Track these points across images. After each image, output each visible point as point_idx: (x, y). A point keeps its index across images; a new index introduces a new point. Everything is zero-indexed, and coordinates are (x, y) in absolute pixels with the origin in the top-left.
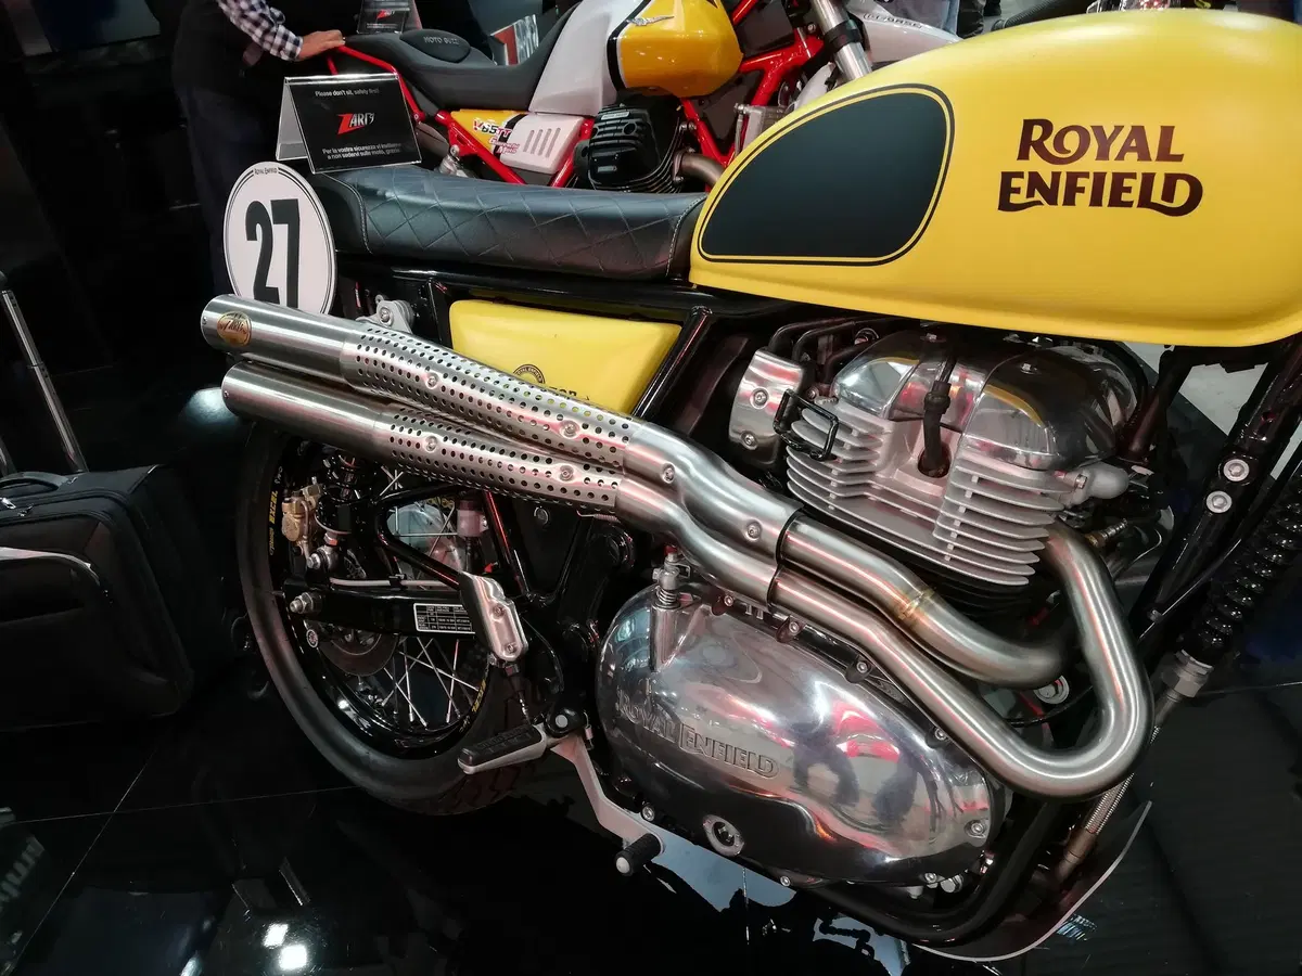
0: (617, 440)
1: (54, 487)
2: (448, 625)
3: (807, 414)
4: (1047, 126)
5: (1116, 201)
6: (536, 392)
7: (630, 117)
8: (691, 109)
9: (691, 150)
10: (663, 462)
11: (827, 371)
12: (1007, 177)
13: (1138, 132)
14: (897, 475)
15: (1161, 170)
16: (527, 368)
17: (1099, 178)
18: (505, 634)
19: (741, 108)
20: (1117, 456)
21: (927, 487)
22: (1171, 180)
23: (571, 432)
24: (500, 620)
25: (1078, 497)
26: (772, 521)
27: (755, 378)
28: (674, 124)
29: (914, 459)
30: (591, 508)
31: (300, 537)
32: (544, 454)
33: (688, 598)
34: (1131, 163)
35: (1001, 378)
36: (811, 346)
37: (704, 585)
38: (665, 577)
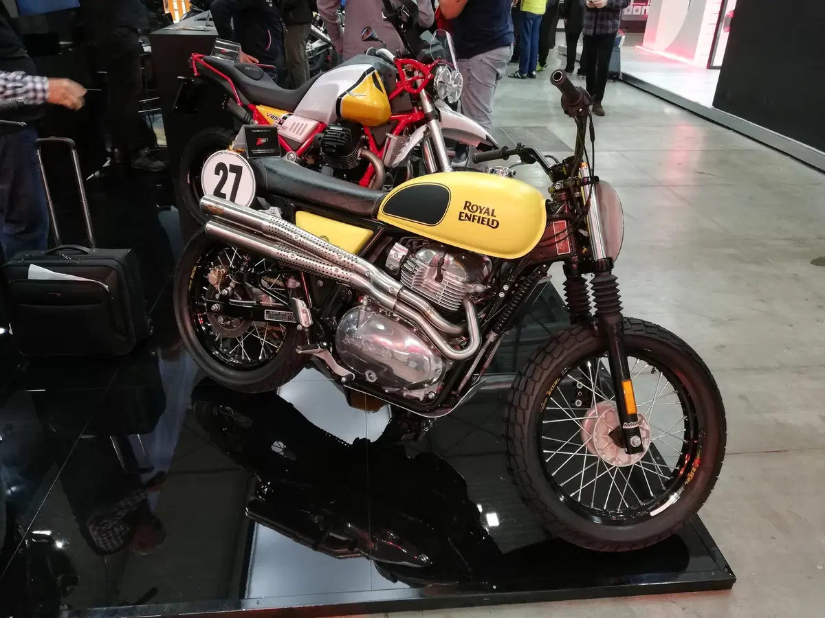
0: (354, 262)
1: (86, 253)
2: (278, 318)
3: (408, 262)
4: (470, 204)
5: (482, 223)
6: (327, 244)
7: (343, 130)
8: (367, 131)
9: (366, 147)
10: (366, 270)
11: (415, 250)
12: (461, 213)
13: (488, 209)
14: (430, 281)
15: (492, 218)
16: (324, 237)
17: (479, 217)
18: (305, 318)
19: (389, 135)
20: (484, 283)
21: (437, 285)
22: (493, 221)
23: (340, 258)
24: (305, 315)
25: (472, 291)
26: (397, 288)
27: (395, 250)
28: (360, 135)
29: (434, 277)
30: (342, 282)
31: (217, 283)
32: (330, 264)
33: (369, 309)
34: (486, 215)
35: (457, 259)
36: (411, 243)
37: (375, 305)
38: (364, 301)
